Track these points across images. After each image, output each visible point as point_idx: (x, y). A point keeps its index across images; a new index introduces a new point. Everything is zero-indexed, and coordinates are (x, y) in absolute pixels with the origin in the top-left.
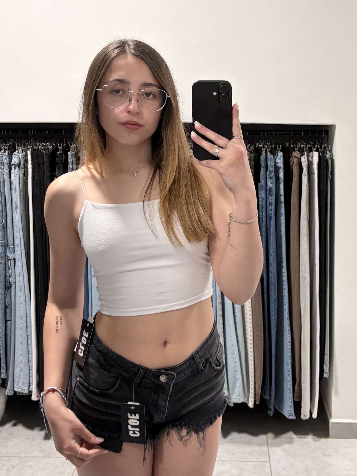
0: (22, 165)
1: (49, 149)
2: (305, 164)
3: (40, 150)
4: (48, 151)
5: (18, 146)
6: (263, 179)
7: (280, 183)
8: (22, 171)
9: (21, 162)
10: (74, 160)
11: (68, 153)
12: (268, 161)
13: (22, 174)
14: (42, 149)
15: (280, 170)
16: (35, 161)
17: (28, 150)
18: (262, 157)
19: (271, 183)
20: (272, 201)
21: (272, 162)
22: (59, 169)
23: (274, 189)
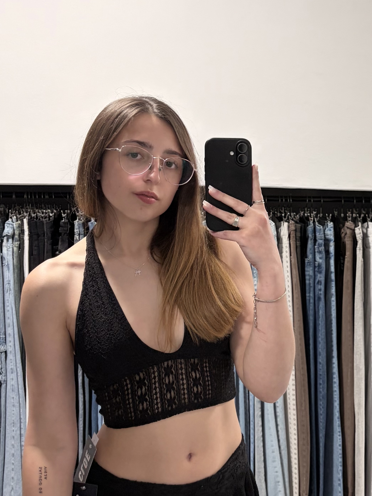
0: (16, 237)
1: (50, 217)
2: (359, 237)
3: (39, 218)
4: (49, 219)
5: (12, 214)
6: (311, 253)
7: (330, 258)
8: (17, 244)
9: (16, 233)
10: (82, 230)
11: (75, 221)
12: (317, 233)
13: (17, 247)
14: (42, 217)
15: (331, 243)
16: (33, 231)
17: (24, 218)
18: (310, 228)
19: (320, 258)
20: (321, 279)
21: (321, 233)
22: (62, 241)
23: (324, 266)
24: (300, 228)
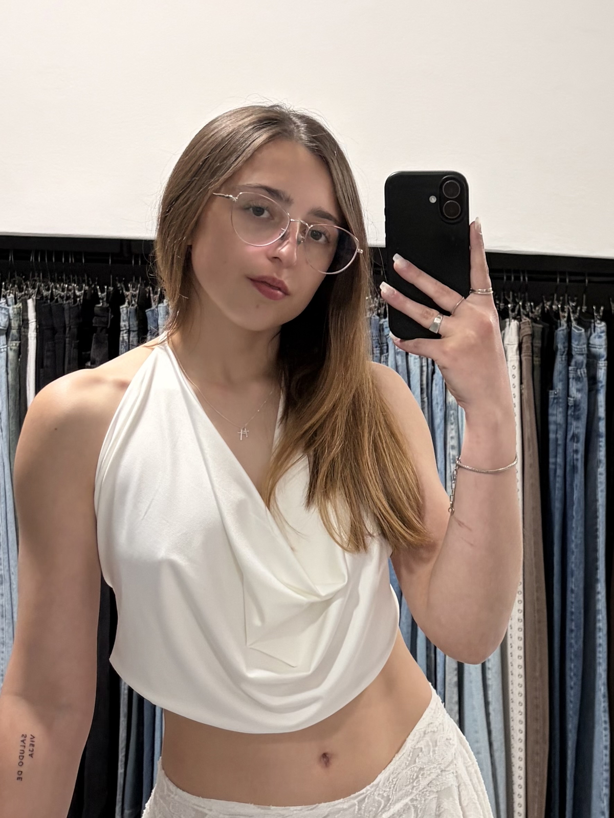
0: (14, 332)
1: (75, 296)
3: (56, 298)
4: (75, 301)
5: (6, 289)
6: (561, 380)
7: (597, 391)
8: (14, 344)
9: (13, 325)
10: (134, 323)
11: (121, 307)
12: (573, 341)
13: (14, 350)
14: (62, 298)
15: (600, 362)
16: (44, 323)
17: (30, 298)
18: (561, 332)
19: (578, 390)
20: (579, 430)
21: (582, 342)
22: (98, 342)
23: (584, 406)
24: (541, 330)
